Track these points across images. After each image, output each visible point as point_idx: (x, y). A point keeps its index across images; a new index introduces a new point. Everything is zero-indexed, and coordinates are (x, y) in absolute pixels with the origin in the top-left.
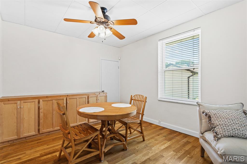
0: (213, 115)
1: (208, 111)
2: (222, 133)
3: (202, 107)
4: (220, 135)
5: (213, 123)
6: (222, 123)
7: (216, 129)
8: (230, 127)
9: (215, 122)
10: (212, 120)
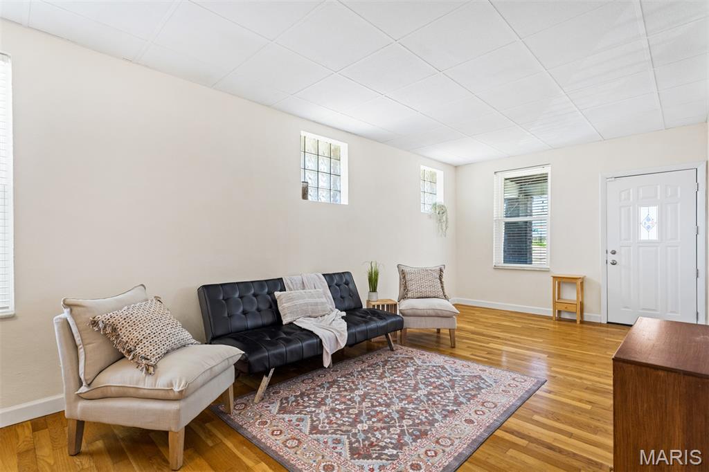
0: (123, 322)
1: (108, 317)
2: (155, 353)
3: (82, 309)
4: (153, 359)
5: (127, 339)
6: (148, 332)
7: (138, 350)
8: (162, 335)
9: (131, 337)
10: (121, 334)
